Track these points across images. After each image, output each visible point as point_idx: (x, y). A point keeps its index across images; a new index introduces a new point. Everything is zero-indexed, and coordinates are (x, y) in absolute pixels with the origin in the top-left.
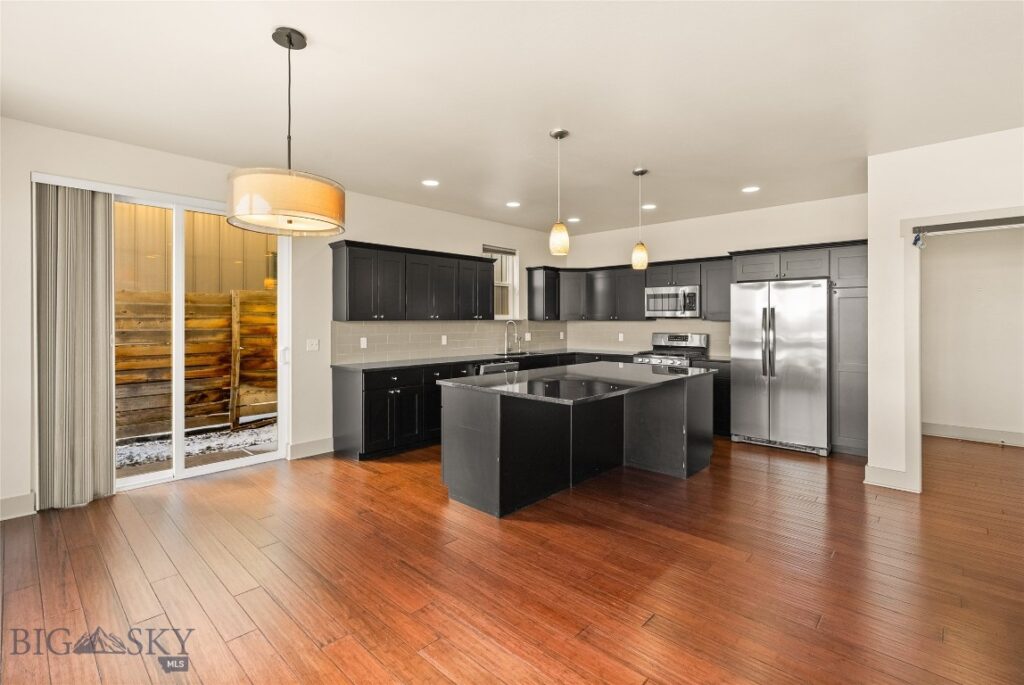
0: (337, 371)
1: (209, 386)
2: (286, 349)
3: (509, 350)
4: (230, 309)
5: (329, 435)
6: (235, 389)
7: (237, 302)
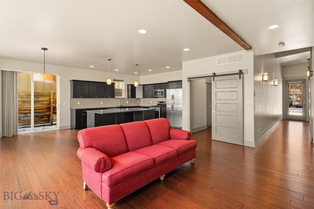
0: (71, 110)
1: (44, 114)
2: (58, 104)
3: (121, 105)
4: (50, 95)
5: (70, 125)
6: (51, 115)
7: (52, 93)
